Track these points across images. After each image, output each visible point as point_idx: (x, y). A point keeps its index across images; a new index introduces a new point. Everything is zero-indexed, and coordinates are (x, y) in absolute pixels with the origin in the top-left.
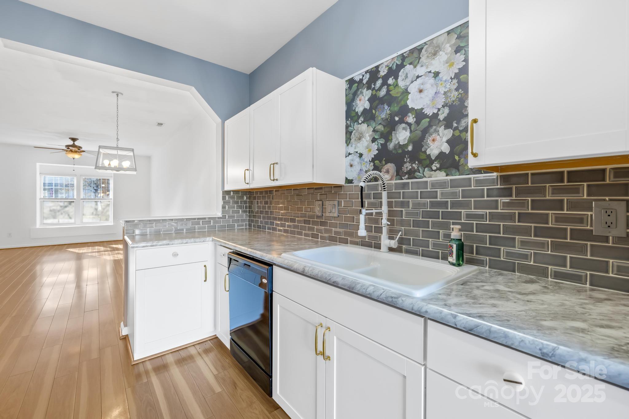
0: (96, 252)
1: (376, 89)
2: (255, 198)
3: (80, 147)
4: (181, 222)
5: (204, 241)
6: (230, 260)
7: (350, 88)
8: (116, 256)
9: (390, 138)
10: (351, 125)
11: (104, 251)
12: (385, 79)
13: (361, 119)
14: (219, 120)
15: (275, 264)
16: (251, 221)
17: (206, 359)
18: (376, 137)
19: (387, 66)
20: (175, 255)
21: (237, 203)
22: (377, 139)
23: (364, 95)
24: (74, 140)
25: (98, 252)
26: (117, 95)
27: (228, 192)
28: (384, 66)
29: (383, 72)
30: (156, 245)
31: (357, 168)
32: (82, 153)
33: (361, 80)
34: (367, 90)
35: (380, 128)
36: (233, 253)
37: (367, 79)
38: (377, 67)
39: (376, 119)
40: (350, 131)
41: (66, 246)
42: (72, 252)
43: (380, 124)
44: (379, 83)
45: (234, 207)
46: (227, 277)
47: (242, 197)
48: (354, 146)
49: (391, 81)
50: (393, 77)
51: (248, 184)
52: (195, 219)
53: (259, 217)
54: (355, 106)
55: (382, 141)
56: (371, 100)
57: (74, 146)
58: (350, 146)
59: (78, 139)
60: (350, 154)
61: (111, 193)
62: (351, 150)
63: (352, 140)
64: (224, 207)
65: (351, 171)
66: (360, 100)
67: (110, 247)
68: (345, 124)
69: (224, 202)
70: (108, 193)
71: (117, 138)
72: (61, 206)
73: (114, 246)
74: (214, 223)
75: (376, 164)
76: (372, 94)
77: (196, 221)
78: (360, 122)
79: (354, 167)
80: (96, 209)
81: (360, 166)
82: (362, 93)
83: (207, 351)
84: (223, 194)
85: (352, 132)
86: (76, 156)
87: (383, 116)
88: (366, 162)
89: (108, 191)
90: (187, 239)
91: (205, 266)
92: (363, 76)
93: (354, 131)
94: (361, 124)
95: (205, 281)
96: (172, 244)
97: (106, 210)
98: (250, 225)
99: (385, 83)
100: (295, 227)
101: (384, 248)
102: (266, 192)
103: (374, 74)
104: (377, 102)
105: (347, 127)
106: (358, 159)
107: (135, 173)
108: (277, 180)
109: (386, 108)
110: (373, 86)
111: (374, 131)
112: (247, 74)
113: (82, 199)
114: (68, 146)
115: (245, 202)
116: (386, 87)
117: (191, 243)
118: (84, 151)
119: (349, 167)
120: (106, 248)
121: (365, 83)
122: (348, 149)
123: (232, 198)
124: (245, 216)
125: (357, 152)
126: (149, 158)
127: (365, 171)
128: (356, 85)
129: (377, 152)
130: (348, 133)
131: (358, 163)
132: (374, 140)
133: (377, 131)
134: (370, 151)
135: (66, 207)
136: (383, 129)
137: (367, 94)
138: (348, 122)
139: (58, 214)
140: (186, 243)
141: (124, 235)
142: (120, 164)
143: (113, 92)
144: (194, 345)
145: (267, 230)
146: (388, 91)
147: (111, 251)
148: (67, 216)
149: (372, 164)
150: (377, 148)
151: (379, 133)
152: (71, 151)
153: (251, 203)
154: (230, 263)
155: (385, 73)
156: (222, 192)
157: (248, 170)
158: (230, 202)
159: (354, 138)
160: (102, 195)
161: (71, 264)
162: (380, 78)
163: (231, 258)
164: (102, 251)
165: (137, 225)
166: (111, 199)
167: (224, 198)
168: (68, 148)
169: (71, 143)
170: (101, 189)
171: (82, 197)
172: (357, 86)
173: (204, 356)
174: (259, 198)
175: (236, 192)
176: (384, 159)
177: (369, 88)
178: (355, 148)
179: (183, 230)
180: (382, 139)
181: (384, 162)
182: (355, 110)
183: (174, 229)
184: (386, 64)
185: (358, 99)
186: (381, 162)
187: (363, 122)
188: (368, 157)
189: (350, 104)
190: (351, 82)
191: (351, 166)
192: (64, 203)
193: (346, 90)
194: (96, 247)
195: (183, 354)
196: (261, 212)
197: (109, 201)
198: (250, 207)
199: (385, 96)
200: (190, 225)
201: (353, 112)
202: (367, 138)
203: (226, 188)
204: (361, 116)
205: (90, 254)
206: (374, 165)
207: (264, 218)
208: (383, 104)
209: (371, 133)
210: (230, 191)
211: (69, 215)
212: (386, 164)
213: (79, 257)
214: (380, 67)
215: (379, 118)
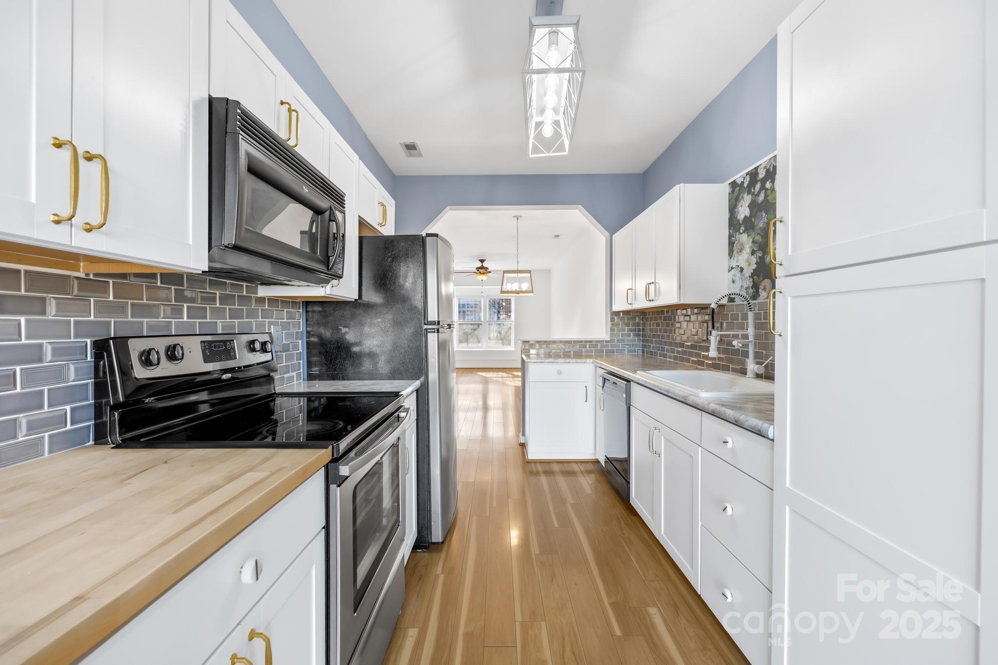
0: (499, 377)
1: (756, 193)
2: (647, 320)
3: (487, 268)
4: (569, 344)
5: (584, 363)
6: (605, 380)
7: (733, 192)
8: (517, 382)
9: (767, 251)
10: (733, 235)
11: (507, 377)
12: (764, 181)
13: (743, 228)
14: (608, 234)
15: (633, 381)
16: (644, 346)
17: (587, 478)
18: (755, 249)
19: (765, 167)
20: (560, 372)
21: (628, 325)
22: (756, 251)
23: (745, 200)
24: (482, 261)
25: (502, 377)
26: (518, 218)
27: (617, 313)
28: (762, 167)
29: (762, 174)
30: (544, 362)
31: (738, 284)
32: (489, 274)
33: (743, 183)
34: (747, 195)
35: (758, 238)
36: (608, 373)
37: (747, 182)
38: (756, 168)
39: (755, 229)
40: (733, 242)
41: (476, 370)
42: (481, 375)
43: (758, 234)
44: (758, 186)
45: (624, 330)
46: (602, 396)
47: (634, 318)
48: (736, 258)
49: (768, 185)
50: (770, 181)
51: (631, 304)
52: (582, 342)
53: (652, 342)
54: (737, 213)
55: (760, 254)
56: (752, 206)
57: (482, 267)
58: (732, 259)
59: (485, 260)
60: (732, 268)
61: (513, 314)
62: (734, 265)
63: (735, 252)
64: (612, 330)
65: (734, 287)
66: (741, 206)
67: (512, 374)
68: (727, 234)
69: (612, 325)
70: (509, 314)
71: (518, 261)
72: (472, 329)
73: (515, 373)
74: (601, 346)
75: (755, 280)
76: (752, 199)
77: (582, 343)
78: (741, 231)
79: (736, 283)
80: (500, 333)
81: (741, 283)
82: (743, 198)
83: (589, 472)
84: (611, 315)
85: (734, 243)
86: (484, 277)
87: (761, 225)
88: (746, 278)
89: (510, 312)
90: (569, 359)
91: (586, 387)
92: (744, 178)
93: (736, 242)
94: (742, 234)
95: (586, 401)
96: (557, 362)
97: (508, 333)
98: (643, 352)
99: (763, 187)
100: (684, 353)
101: (750, 374)
102: (658, 313)
103: (753, 174)
104: (756, 209)
105: (730, 236)
106: (739, 274)
107: (532, 294)
108: (653, 300)
109: (764, 216)
110: (753, 190)
111: (753, 242)
112: (640, 174)
113: (488, 322)
114: (478, 269)
115: (638, 325)
116: (764, 191)
117: (573, 363)
118: (490, 272)
119: (732, 283)
120: (508, 374)
121: (745, 187)
122: (731, 262)
123: (622, 319)
124: (637, 341)
125: (738, 266)
126: (549, 271)
127: (745, 287)
128: (738, 188)
129: (756, 266)
130: (731, 244)
131: (739, 279)
132: (753, 253)
133: (756, 243)
134: (749, 265)
135: (475, 330)
136: (761, 240)
137: (747, 199)
138: (731, 231)
139: (469, 337)
140: (569, 363)
141: (522, 354)
142: (520, 287)
143: (514, 217)
144: (576, 462)
145: (658, 357)
146: (766, 196)
147: (512, 377)
148: (476, 340)
149: (751, 280)
150: (755, 262)
151: (757, 244)
152: (480, 273)
153: (644, 325)
154: (604, 383)
155: (763, 176)
156: (610, 313)
157: (631, 289)
158: (619, 325)
159: (736, 250)
160: (504, 316)
161: (479, 387)
162: (758, 181)
163: (605, 378)
164: (505, 377)
165: (532, 345)
166: (513, 321)
167: (612, 320)
168: (478, 271)
169: (479, 265)
170: (504, 310)
171: (488, 320)
172: (739, 190)
173: (586, 475)
174: (651, 319)
175: (626, 313)
176: (762, 274)
177: (749, 193)
178: (737, 262)
179: (570, 352)
180: (760, 251)
181: (761, 278)
182: (737, 217)
183: (562, 351)
184: (764, 165)
185: (740, 205)
186: (759, 277)
187: (744, 232)
188: (748, 272)
189: (732, 210)
190: (734, 184)
191: (734, 282)
192: (474, 326)
193: (729, 194)
194: (500, 373)
195: (567, 467)
196: (654, 336)
197: (511, 324)
198: (643, 330)
199: (763, 201)
200: (577, 347)
201: (735, 220)
202: (747, 250)
203: (616, 308)
204: (742, 224)
205: (495, 379)
206: (753, 281)
207: (656, 342)
208: (761, 211)
209: (750, 244)
210: (619, 312)
211: (477, 338)
212: (763, 280)
213: (486, 381)
214: (759, 169)
215: (758, 228)
